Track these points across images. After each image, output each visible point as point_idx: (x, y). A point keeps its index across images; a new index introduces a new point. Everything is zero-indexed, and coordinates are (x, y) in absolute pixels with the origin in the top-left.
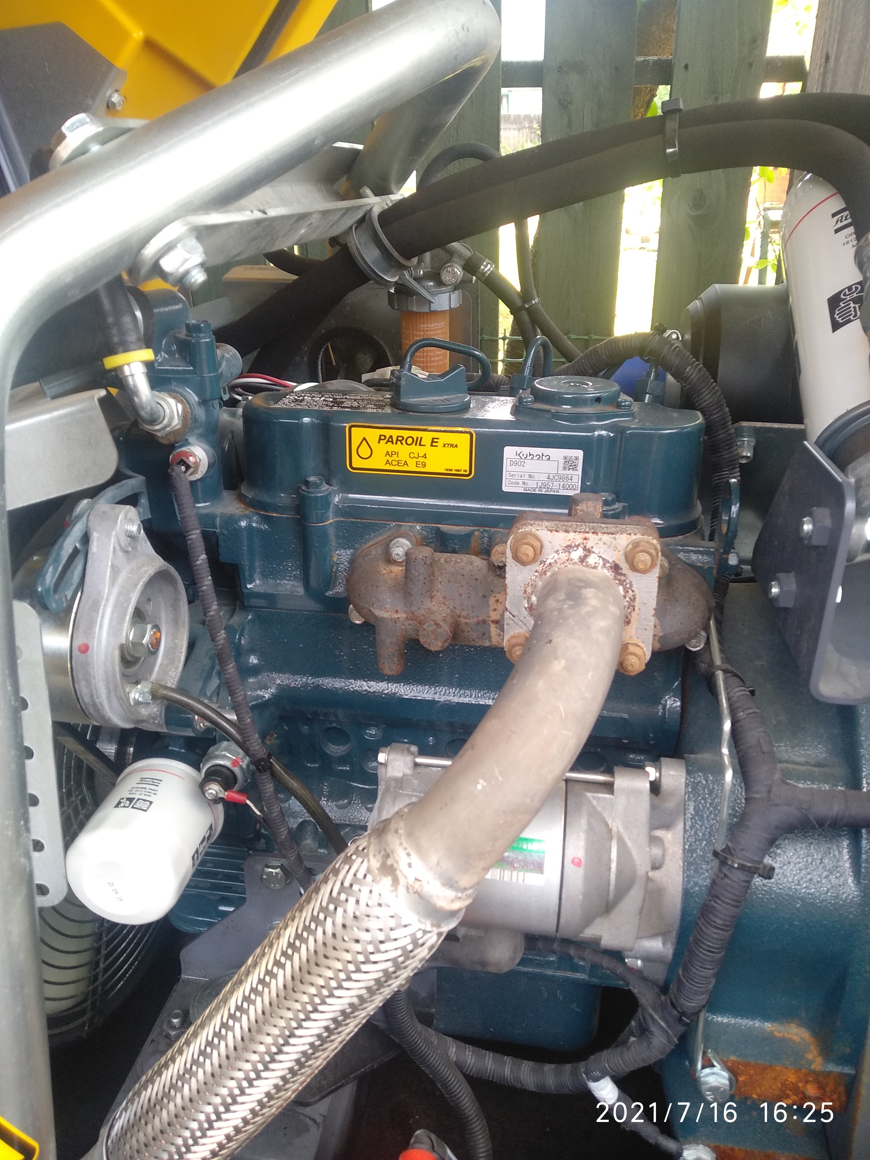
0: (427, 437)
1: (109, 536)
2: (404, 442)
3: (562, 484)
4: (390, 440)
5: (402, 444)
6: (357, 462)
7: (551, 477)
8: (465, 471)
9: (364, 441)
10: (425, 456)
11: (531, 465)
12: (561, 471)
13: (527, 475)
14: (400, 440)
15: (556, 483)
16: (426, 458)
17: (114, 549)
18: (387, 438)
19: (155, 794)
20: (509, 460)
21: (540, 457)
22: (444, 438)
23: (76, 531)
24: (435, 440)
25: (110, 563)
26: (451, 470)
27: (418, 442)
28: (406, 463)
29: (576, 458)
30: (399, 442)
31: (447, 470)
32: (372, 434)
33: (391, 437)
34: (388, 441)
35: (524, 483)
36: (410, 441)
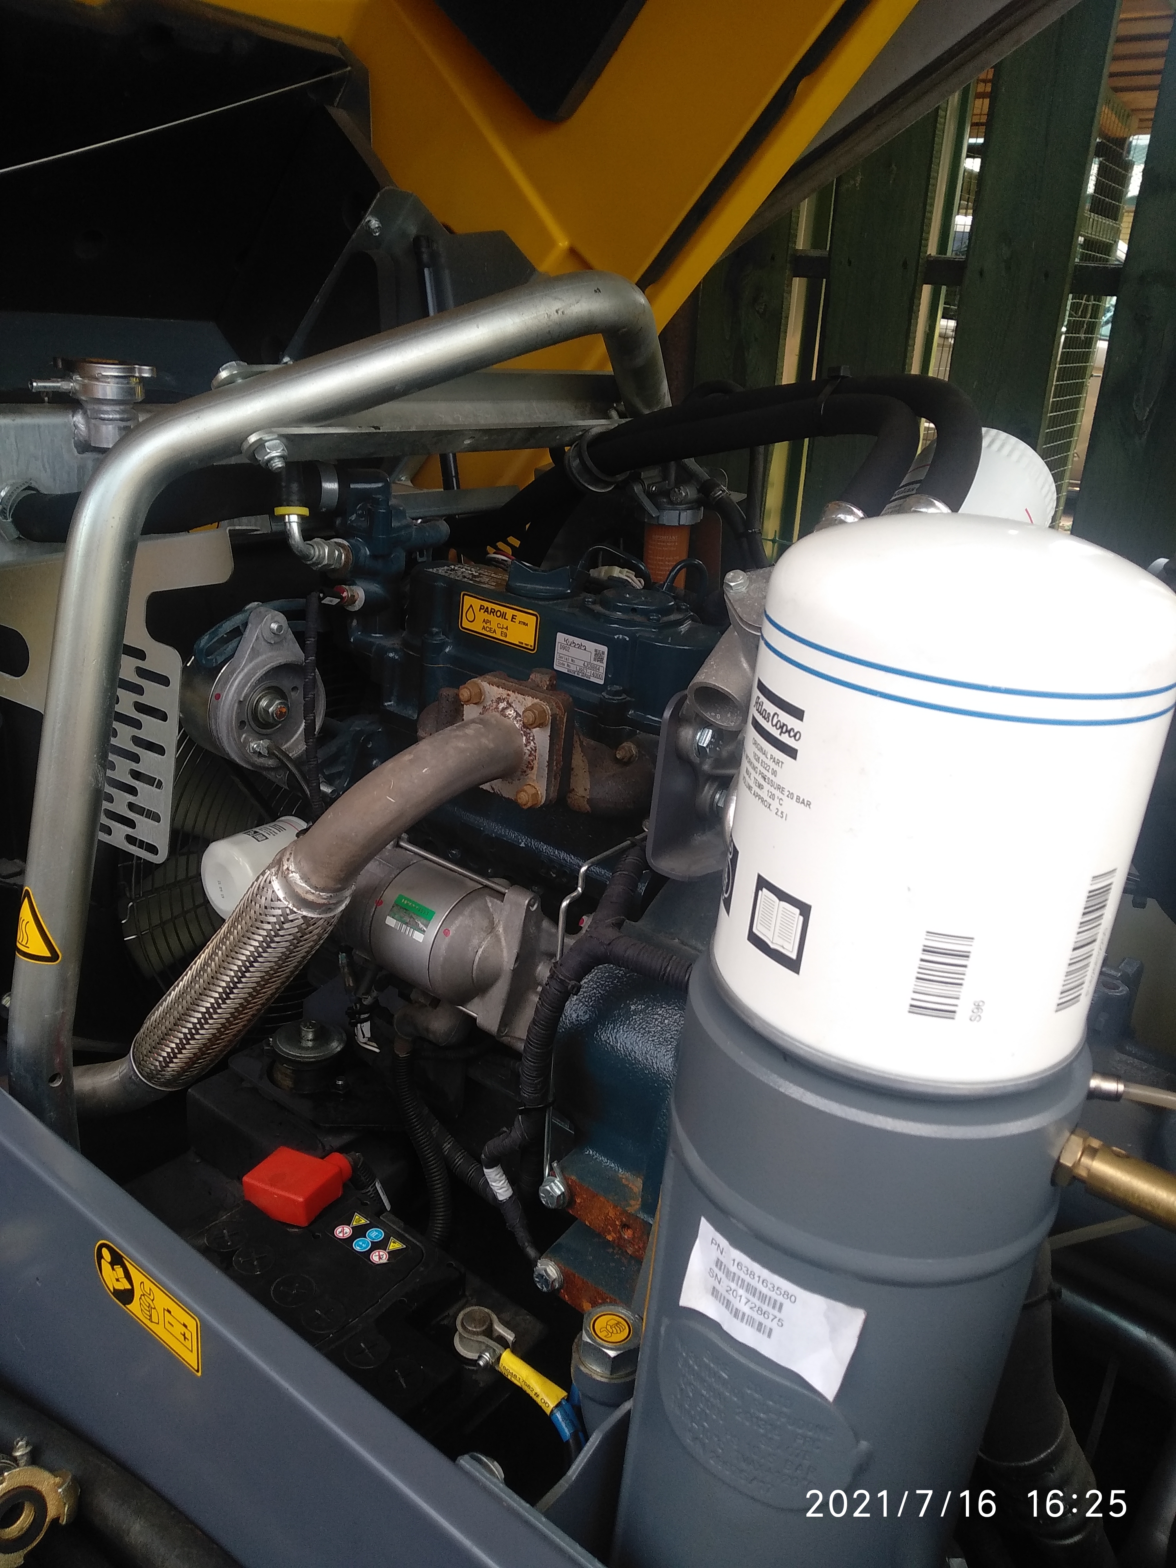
0: (510, 613)
1: (257, 627)
2: (495, 614)
3: (592, 672)
4: (486, 610)
5: (494, 615)
6: (466, 624)
7: (586, 664)
8: (531, 646)
9: (471, 608)
10: (507, 628)
11: (574, 652)
12: (592, 662)
13: (570, 658)
14: (493, 612)
15: (588, 671)
16: (507, 630)
17: (257, 638)
18: (485, 608)
19: (274, 835)
20: (559, 644)
21: (580, 646)
22: (521, 616)
23: (237, 619)
24: (514, 617)
25: (251, 646)
26: (522, 643)
27: (503, 616)
28: (495, 631)
29: (603, 653)
30: (492, 614)
31: (520, 642)
32: (477, 603)
33: (487, 608)
34: (485, 611)
35: (568, 665)
36: (499, 614)
